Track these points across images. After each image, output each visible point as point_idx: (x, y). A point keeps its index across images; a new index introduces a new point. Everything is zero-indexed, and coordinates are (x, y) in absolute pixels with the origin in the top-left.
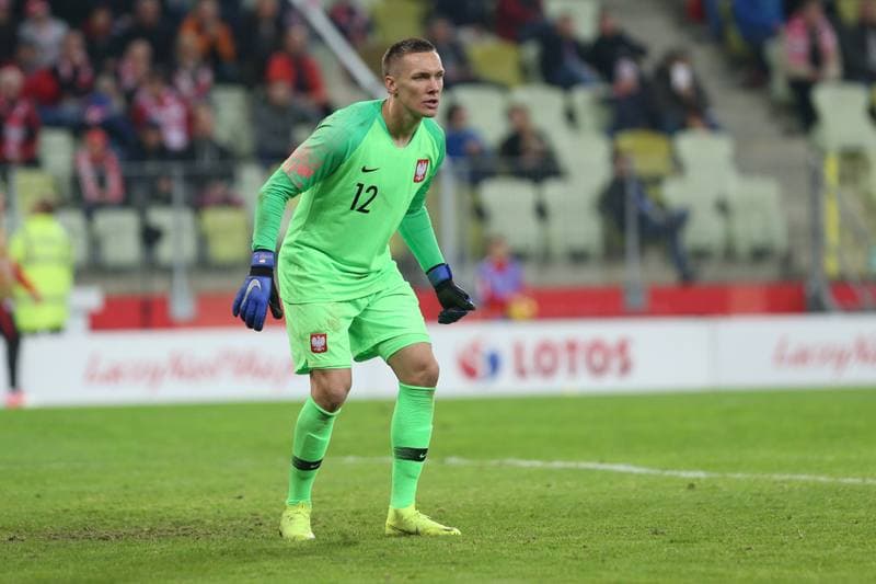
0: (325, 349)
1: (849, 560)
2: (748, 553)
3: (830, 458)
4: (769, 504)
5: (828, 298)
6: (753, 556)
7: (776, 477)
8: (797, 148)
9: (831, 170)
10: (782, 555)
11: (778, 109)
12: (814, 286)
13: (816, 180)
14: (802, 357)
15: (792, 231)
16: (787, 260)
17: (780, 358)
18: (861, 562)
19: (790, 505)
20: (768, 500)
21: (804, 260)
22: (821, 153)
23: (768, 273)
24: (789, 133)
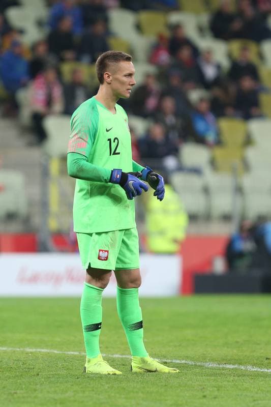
0: (106, 259)
1: (75, 401)
2: (15, 395)
3: (58, 339)
4: (25, 366)
5: (50, 243)
6: (19, 397)
7: (28, 350)
8: (34, 154)
9: (54, 167)
10: (36, 397)
11: (25, 130)
12: (43, 236)
13: (45, 173)
14: (34, 279)
15: (30, 204)
16: (27, 220)
17: (22, 279)
18: (82, 402)
19: (37, 367)
20: (24, 364)
21: (36, 221)
22: (48, 157)
23: (15, 228)
24: (30, 145)
